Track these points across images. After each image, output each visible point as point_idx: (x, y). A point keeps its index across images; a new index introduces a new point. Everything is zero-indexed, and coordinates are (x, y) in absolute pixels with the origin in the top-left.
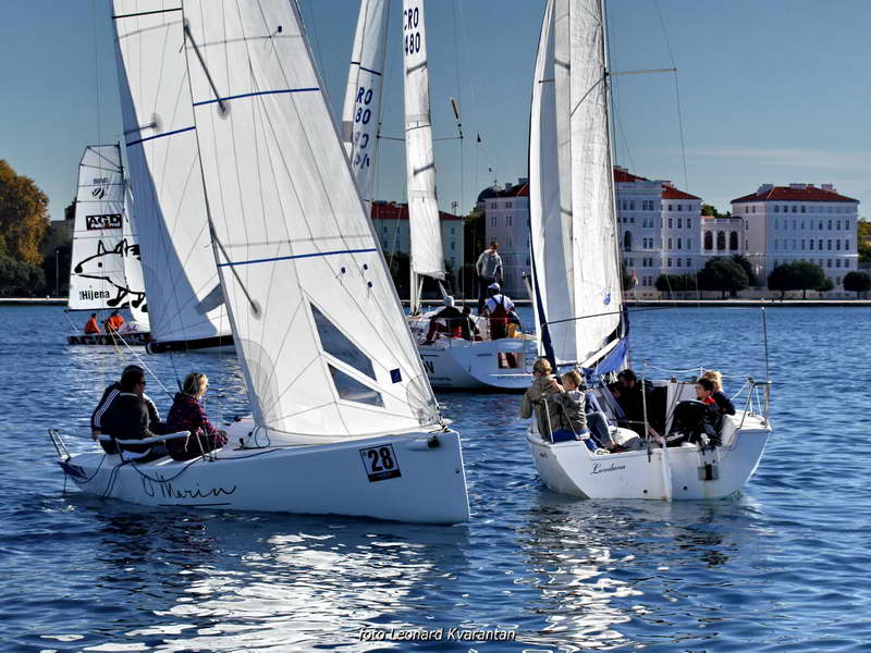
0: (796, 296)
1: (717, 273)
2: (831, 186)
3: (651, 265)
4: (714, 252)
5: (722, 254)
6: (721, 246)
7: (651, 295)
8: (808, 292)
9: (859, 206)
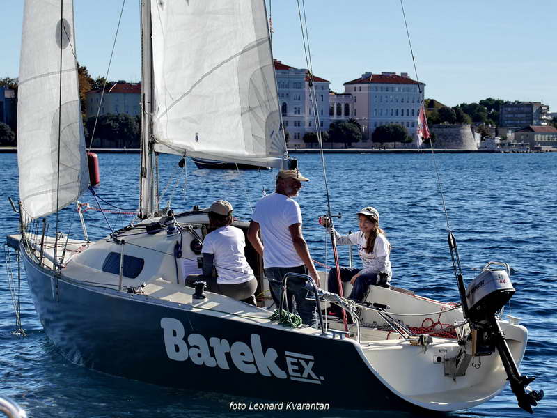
0: (390, 146)
1: (343, 131)
2: (407, 74)
3: (299, 125)
4: (335, 117)
5: (340, 119)
6: (339, 113)
7: (299, 145)
8: (397, 143)
9: (425, 88)
